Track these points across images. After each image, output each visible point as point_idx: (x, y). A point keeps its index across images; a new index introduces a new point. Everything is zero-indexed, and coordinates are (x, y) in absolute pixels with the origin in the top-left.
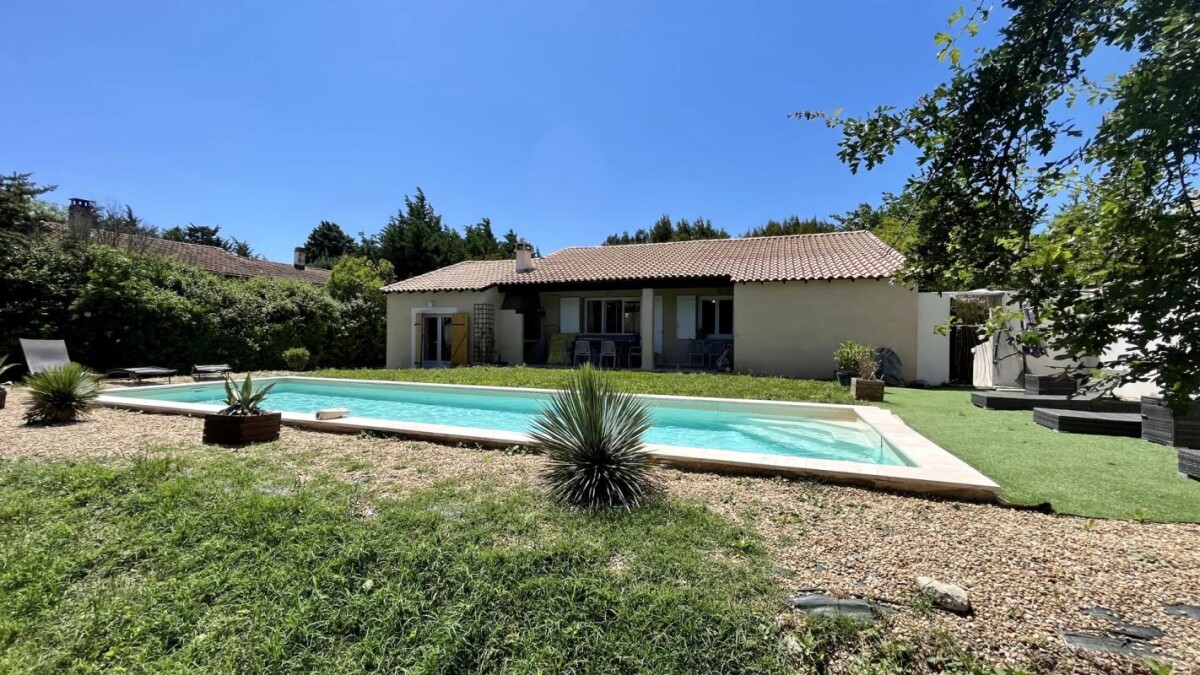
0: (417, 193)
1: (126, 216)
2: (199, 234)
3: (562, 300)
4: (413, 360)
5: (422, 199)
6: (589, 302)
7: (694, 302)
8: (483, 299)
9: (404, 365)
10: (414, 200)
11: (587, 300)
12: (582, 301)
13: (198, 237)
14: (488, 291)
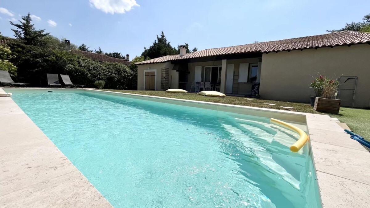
0: (162, 34)
1: (99, 50)
2: (116, 55)
3: (196, 67)
4: (144, 88)
5: (163, 36)
6: (206, 68)
7: (248, 66)
8: (164, 66)
9: (142, 89)
10: (160, 37)
11: (205, 67)
12: (203, 67)
13: (115, 56)
14: (166, 63)
